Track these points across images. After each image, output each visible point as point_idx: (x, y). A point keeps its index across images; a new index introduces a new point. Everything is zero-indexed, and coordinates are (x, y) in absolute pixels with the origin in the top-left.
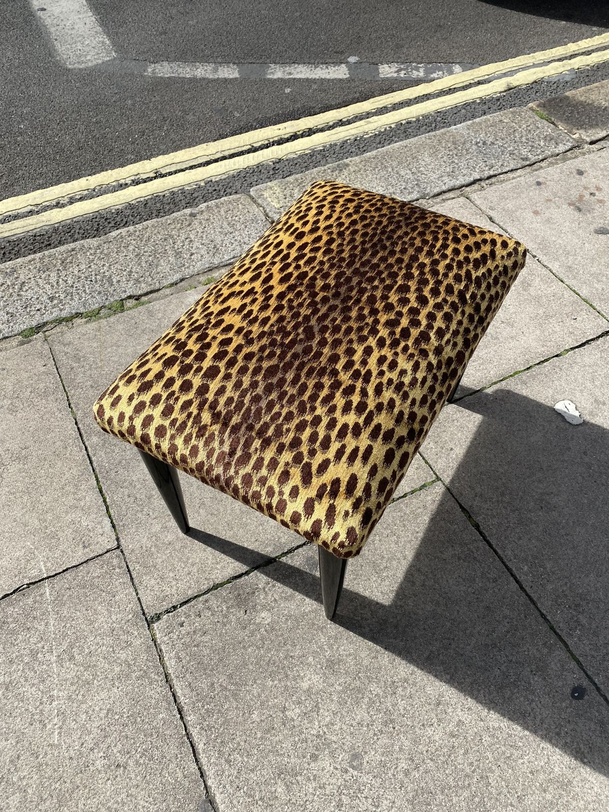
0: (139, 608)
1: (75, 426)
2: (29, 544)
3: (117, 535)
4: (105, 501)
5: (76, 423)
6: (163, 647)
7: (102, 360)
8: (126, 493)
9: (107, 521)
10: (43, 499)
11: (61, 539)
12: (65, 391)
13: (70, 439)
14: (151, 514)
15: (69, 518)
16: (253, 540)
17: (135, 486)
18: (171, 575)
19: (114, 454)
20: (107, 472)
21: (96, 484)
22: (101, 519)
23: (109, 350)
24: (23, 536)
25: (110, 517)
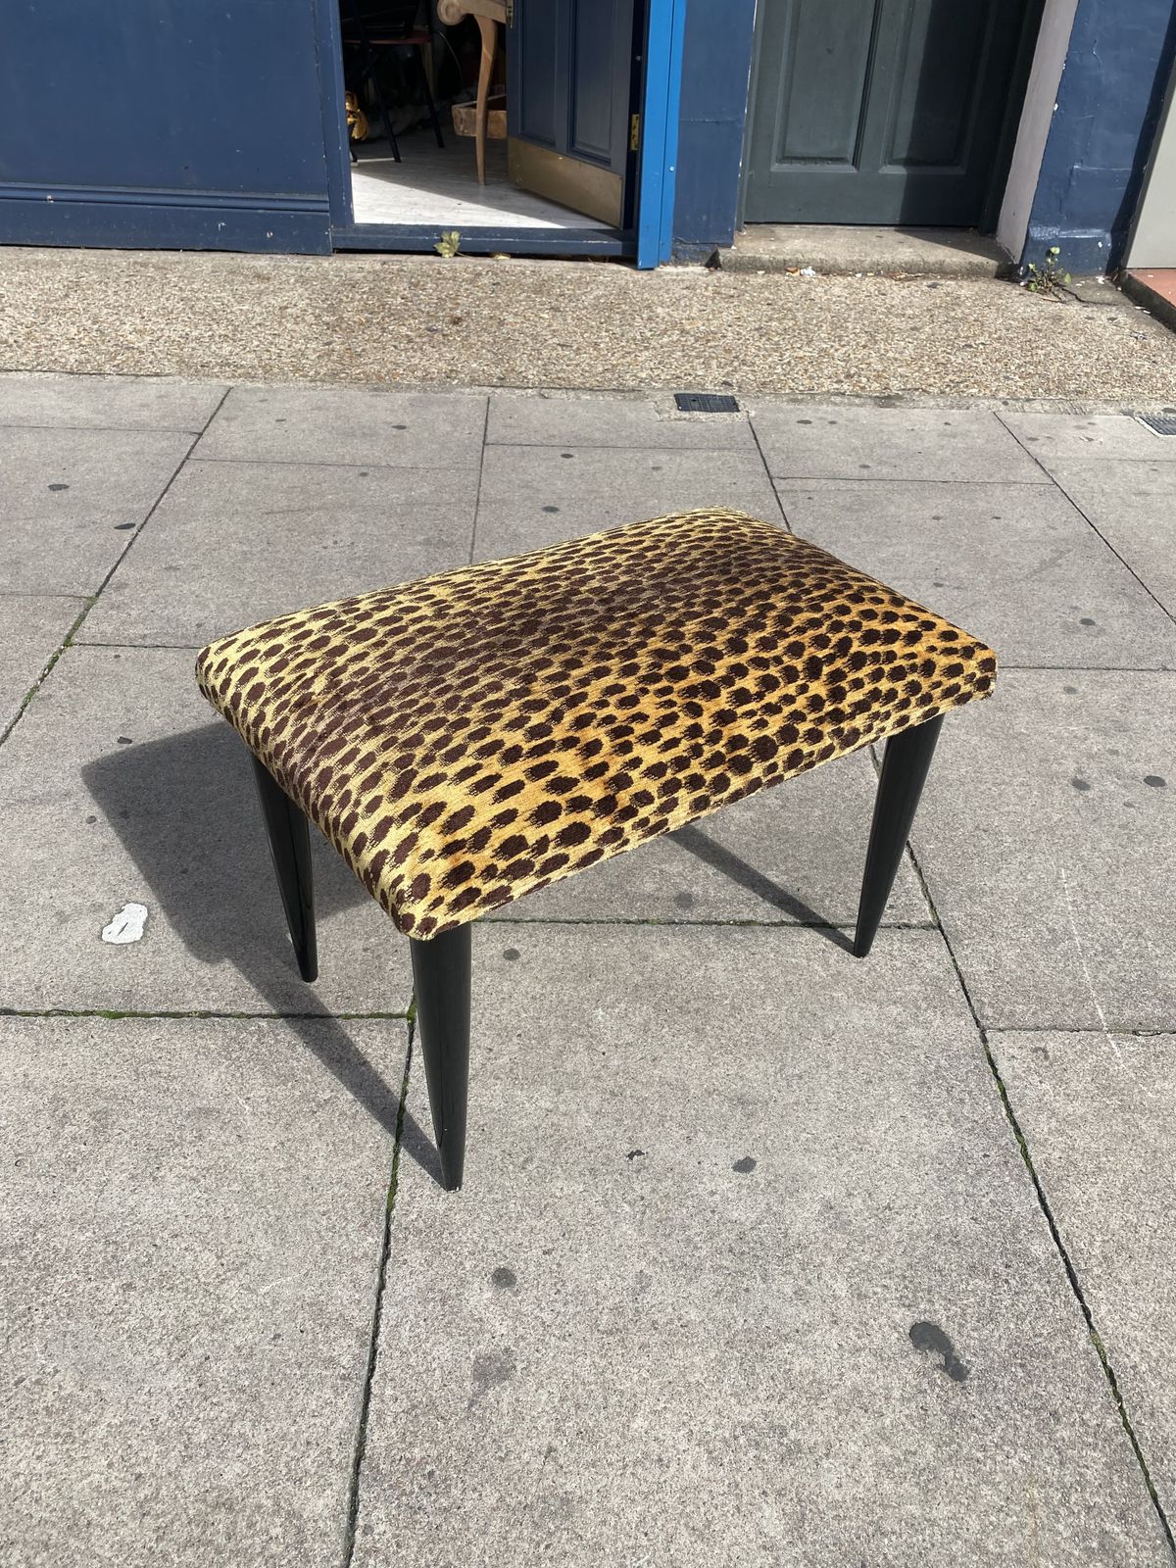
0: (952, 946)
1: (1091, 1308)
2: (1150, 1094)
3: (986, 1047)
4: (1010, 1112)
5: (1088, 1315)
6: (921, 895)
7: (1032, 1508)
8: (967, 1107)
9: (1005, 1074)
10: (1138, 1165)
11: (1089, 1079)
12: (1131, 1434)
13: (1099, 1277)
14: (922, 1057)
15: (1078, 1108)
16: (758, 957)
17: (949, 1114)
18: (898, 964)
19: (991, 1196)
20: (1006, 1163)
21: (1029, 1148)
22: (1016, 1083)
23: (1009, 1546)
24: (1165, 1113)
25: (998, 1079)
